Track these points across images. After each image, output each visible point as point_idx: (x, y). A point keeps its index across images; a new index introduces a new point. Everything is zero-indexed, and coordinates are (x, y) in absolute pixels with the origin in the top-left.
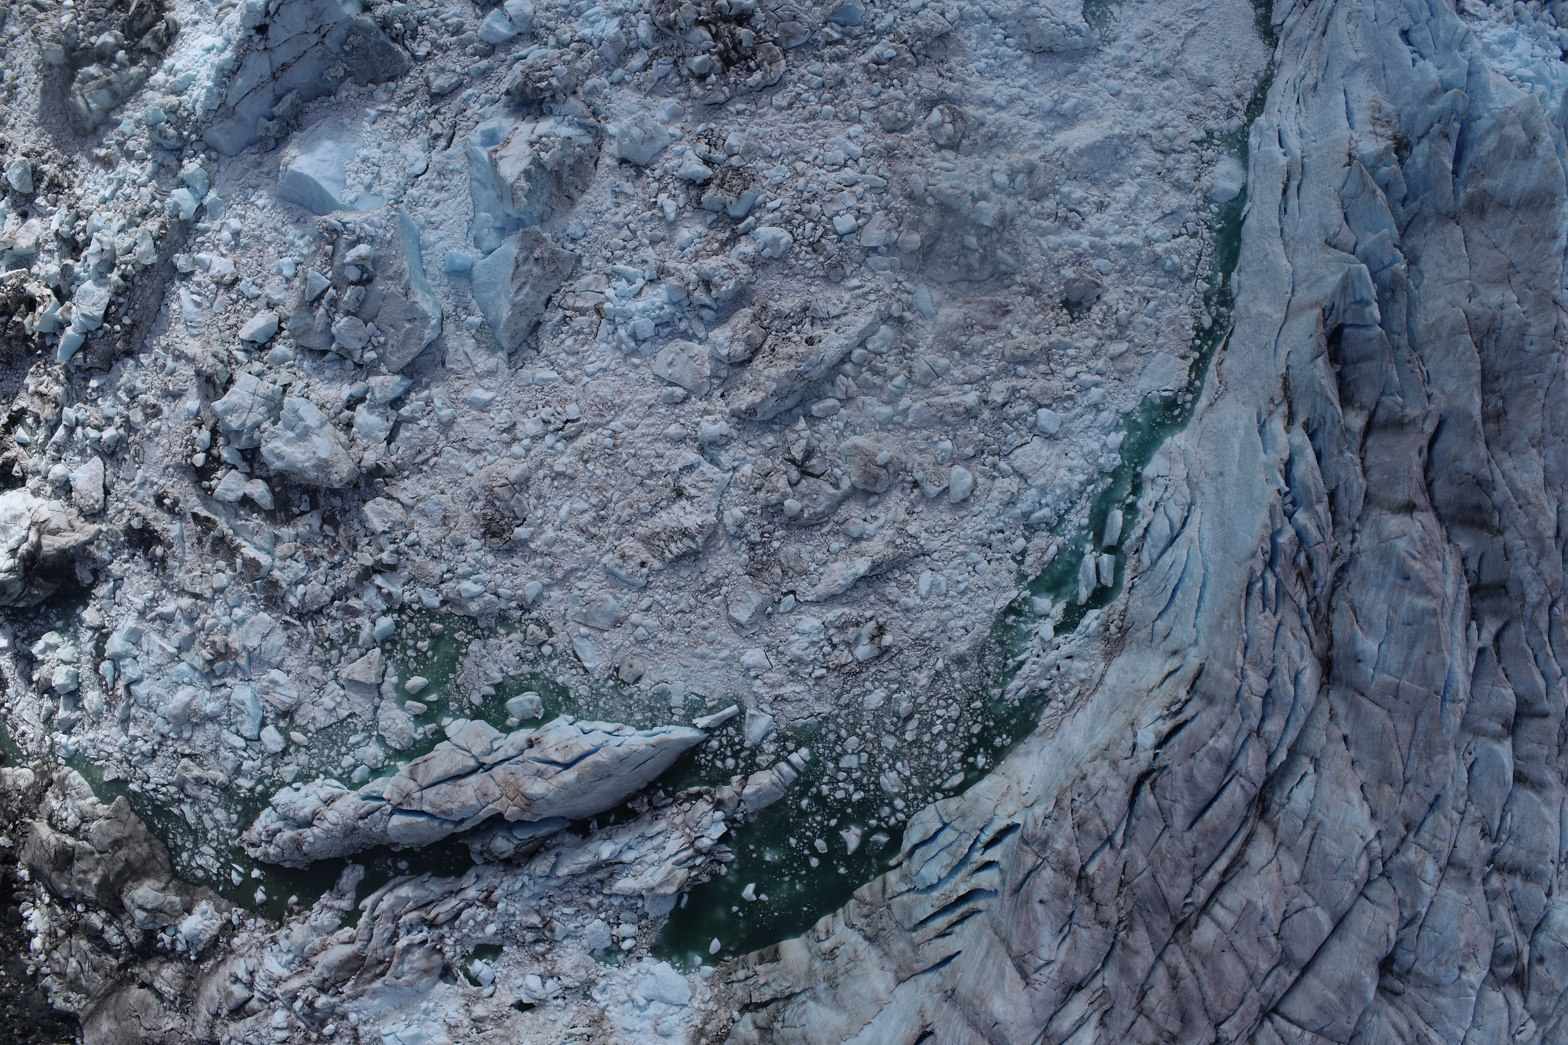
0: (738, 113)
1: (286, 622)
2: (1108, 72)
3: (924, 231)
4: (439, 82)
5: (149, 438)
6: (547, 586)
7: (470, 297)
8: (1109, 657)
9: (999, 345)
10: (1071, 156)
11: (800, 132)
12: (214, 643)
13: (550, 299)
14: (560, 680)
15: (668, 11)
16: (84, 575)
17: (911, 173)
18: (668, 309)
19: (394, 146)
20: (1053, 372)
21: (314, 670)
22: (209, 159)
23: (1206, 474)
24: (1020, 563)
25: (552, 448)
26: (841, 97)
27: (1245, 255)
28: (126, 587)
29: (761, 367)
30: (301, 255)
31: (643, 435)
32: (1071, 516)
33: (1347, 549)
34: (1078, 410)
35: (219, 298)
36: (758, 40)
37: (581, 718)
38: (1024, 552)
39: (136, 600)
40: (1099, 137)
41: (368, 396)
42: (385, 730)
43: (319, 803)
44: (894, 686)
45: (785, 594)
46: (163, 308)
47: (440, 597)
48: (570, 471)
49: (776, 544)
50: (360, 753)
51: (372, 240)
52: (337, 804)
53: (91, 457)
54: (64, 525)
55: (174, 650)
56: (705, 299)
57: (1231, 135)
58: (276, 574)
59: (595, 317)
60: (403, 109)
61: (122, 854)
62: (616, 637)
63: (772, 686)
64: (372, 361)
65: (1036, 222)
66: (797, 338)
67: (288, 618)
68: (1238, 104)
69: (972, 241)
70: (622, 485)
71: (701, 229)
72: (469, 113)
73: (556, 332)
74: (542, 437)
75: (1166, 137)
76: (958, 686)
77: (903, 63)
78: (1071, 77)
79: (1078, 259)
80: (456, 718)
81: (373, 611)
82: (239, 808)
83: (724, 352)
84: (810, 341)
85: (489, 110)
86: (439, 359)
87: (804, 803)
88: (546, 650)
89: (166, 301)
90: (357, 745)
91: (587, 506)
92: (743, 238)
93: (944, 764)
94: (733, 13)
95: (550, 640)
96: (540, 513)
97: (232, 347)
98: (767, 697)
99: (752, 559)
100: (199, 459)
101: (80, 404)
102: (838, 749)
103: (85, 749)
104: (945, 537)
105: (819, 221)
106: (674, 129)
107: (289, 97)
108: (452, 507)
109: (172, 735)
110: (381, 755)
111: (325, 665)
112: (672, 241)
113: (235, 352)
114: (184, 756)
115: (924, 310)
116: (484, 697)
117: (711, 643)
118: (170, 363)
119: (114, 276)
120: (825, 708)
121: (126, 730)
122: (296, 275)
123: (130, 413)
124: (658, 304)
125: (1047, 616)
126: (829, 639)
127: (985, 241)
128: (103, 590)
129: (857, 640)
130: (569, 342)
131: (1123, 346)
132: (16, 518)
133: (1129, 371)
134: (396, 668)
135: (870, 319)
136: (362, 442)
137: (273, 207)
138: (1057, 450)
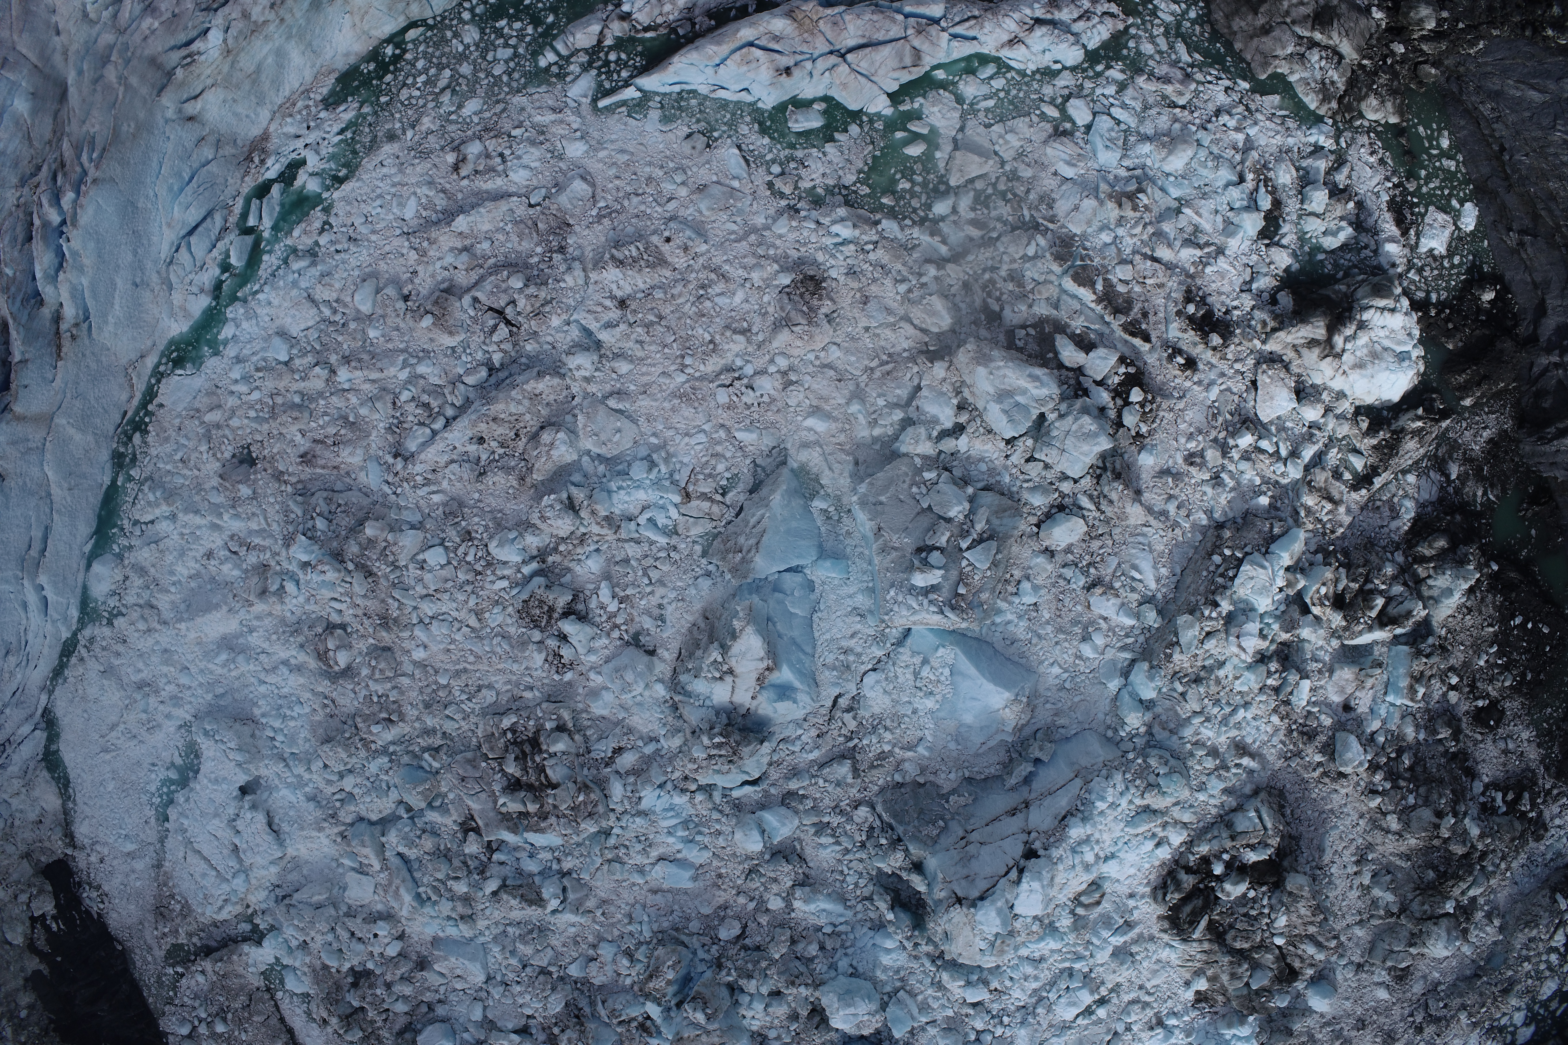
0: (531, 689)
1: (1052, 222)
2: (188, 693)
3: (362, 538)
4: (843, 770)
5: (1200, 432)
6: (767, 228)
7: (823, 529)
8: (265, 137)
9: (313, 424)
10: (226, 603)
11: (471, 659)
12: (1135, 208)
13: (737, 515)
14: (766, 140)
15: (585, 803)
16: (1285, 300)
17: (365, 596)
18: (613, 486)
19: (898, 708)
20: (271, 396)
21: (1026, 173)
22: (1116, 730)
23: (153, 291)
24: (326, 223)
25: (748, 361)
26: (429, 690)
27: (95, 499)
28: (1238, 282)
29: (528, 417)
30: (1011, 603)
31: (654, 365)
32: (276, 263)
33: (26, 190)
34: (255, 359)
35: (1110, 571)
36: (501, 760)
37: (750, 104)
38: (322, 231)
39: (1226, 267)
40: (199, 620)
41: (935, 433)
42: (954, 109)
43: (1028, 41)
44: (453, 117)
45: (539, 204)
46: (1178, 571)
47: (879, 227)
48: (728, 333)
49: (539, 250)
50: (985, 90)
51: (912, 590)
52: (1005, 37)
53: (1271, 422)
54: (1305, 352)
55: (1185, 210)
56: (574, 491)
57: (93, 621)
58: (1056, 268)
59: (691, 488)
60: (887, 748)
61: (1261, 20)
62: (704, 175)
63: (562, 122)
64: (929, 470)
65: (267, 543)
66: (494, 444)
67: (1051, 226)
68: (83, 651)
69: (320, 524)
70: (679, 318)
71: (578, 569)
72: (814, 732)
73: (734, 480)
74: (756, 373)
75: (146, 620)
76: (397, 116)
77: (366, 718)
78: (221, 691)
79: (235, 502)
80: (878, 115)
81: (954, 222)
82: (1125, 52)
83: (561, 435)
84: (481, 440)
85: (791, 732)
86: (862, 468)
87: (551, 19)
88: (776, 169)
89: (1175, 579)
90: (986, 98)
91: (716, 299)
92: (535, 553)
93: (421, 49)
94: (523, 794)
95: (770, 178)
96: (766, 298)
97: (1098, 514)
98: (569, 113)
99: (565, 238)
100: (1136, 395)
101: (1284, 481)
102: (512, 64)
103: (1299, 127)
104: (387, 248)
105: (459, 562)
106: (597, 680)
107: (1013, 781)
108: (856, 313)
109: (1194, 128)
110: (961, 85)
111: (1013, 176)
112: (608, 560)
113: (1093, 508)
114: (1183, 107)
115: (375, 464)
116: (846, 131)
117: (614, 164)
118: (1172, 508)
119: (1226, 606)
120: (518, 100)
121: (1248, 138)
122: (1019, 582)
123: (1220, 461)
124: (622, 492)
125: (311, 175)
126: (504, 161)
127: (310, 524)
128: (1264, 283)
129: (479, 157)
130: (721, 468)
131: (210, 417)
132: (1360, 365)
133: (209, 394)
134: (936, 165)
135: (422, 456)
136: (946, 387)
137: (1041, 662)
138: (278, 322)
